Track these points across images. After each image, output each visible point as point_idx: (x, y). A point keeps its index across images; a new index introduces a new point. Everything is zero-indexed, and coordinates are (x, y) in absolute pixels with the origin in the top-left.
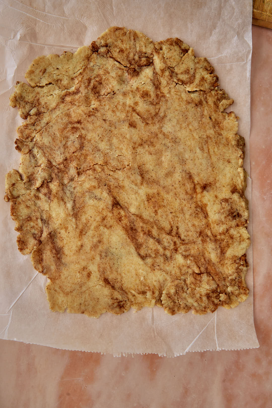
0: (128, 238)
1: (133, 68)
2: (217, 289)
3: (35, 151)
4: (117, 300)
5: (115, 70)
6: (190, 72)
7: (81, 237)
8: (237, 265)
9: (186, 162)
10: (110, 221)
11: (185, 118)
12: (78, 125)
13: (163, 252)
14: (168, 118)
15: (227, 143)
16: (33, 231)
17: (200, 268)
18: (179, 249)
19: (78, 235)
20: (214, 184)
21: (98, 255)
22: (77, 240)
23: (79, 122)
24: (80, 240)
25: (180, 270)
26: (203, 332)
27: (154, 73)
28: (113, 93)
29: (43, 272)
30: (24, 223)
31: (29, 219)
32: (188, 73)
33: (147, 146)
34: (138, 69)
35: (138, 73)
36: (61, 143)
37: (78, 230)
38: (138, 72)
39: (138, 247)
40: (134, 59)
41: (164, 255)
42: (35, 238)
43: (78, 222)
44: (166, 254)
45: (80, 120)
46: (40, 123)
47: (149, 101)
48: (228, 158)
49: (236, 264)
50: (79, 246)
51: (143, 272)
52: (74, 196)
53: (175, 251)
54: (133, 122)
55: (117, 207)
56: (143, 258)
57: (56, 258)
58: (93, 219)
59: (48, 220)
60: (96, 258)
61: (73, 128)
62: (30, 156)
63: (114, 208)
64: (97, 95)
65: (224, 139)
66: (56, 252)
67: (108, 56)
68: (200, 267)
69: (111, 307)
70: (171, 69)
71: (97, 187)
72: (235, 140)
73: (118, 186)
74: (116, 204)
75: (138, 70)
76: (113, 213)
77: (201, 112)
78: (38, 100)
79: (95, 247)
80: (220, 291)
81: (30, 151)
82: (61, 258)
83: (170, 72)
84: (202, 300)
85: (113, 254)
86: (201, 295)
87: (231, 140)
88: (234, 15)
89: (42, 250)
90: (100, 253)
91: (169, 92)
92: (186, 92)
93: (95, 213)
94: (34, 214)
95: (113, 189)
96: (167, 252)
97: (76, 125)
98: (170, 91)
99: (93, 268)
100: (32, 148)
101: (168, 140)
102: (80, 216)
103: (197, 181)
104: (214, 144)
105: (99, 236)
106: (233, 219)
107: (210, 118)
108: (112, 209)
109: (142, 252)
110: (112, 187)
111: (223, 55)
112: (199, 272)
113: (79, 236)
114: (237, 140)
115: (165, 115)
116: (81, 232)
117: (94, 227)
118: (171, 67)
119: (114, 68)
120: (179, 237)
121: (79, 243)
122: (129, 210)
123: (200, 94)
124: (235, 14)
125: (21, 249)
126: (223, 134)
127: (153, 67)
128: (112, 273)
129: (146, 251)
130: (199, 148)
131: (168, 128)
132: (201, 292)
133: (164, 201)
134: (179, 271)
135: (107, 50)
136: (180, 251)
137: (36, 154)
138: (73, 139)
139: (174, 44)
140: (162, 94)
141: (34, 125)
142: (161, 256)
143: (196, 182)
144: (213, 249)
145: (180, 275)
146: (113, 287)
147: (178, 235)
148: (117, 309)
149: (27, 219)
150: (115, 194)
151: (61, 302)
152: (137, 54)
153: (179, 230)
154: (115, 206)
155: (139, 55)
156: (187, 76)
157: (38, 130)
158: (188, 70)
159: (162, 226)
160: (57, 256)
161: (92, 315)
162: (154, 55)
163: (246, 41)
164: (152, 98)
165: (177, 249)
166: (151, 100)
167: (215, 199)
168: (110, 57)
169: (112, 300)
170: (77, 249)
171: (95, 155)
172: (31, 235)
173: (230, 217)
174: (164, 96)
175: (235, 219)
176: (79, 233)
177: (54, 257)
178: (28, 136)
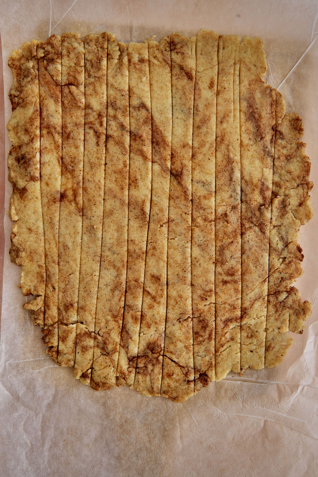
0: (163, 131)
1: (155, 353)
2: (48, 64)
3: (280, 246)
4: (177, 52)
5: (177, 350)
6: (81, 348)
7: (223, 134)
9: (87, 230)
10: (185, 154)
11: (87, 288)
12: (226, 278)
13: (117, 113)
14: (109, 288)
15: (31, 254)
16: (283, 143)
17: (70, 92)
18: (96, 117)
19: (226, 136)
20: (50, 201)
21: (201, 110)
22: (228, 130)
23: (225, 282)
24: (224, 129)
25: (95, 90)
26: (67, 10)
27: (127, 347)
28: (181, 320)
29: (271, 90)
30: (295, 153)
31: (289, 158)
32: (83, 348)
33: (137, 251)
34: (148, 353)
35: (148, 347)
36: (248, 256)
37: (226, 142)
38: (149, 349)
39: (149, 120)
40: (153, 365)
41: (116, 110)
42: (281, 134)
43: (227, 153)
44: (113, 110)
45: (223, 285)
46: (275, 282)
47: (134, 311)
48: (32, 235)
49: (22, 97)
50: (225, 121)
51: (143, 88)
52: (231, 186)
53: (101, 114)
54: (156, 282)
55: (177, 171)
56: (143, 106)
57: (254, 108)
58: (207, 156)
59: (264, 155)
60: (203, 106)
61: (232, 275)
62: (288, 239)
63: (180, 170)
64: (201, 318)
65: (36, 260)
66: (254, 115)
67: (186, 369)
68: (69, 94)
69: (185, 43)
70: (105, 353)
71: (202, 197)
72: (21, 257)
73: (175, 199)
74: (178, 176)
75: (148, 351)
76: (182, 164)
77: (66, 295)
78: (276, 311)
79: (205, 121)
80: (44, 61)
81: (286, 245)
82: (248, 107)
83: (106, 349)
84: (67, 49)
85: (182, 111)
86: (68, 56)
87: (27, 258)
88: (24, 422)
89: (272, 118)
90: (197, 112)
91: (107, 322)
92: (86, 322)
93: (203, 164)
94: (283, 163)
95: (182, 195)
96: (112, 113)
97: (229, 278)
98: (106, 323)
99: (207, 94)
100: (284, 250)
101: (109, 259)
102: (224, 160)
103: (71, 205)
104: (49, 253)
105: (200, 135)
106: (25, 154)
107: (54, 288)
108: (182, 169)
109: (144, 112)
110: (183, 198)
111: (37, 371)
112: (70, 86)
113: (225, 135)
114: (19, 258)
115: (113, 292)
116: (222, 140)
117: (205, 146)
118: (105, 355)
119: (179, 353)
120: (96, 132)
121: (225, 125)
122: (160, 167)
123: (67, 319)
124: (22, 423)
125: (298, 119)
126: (37, 267)
127: (129, 355)
128: (183, 87)
129: (139, 114)
130: (69, 248)
131: (109, 275)
132: (68, 60)
133: (115, 179)
134: (96, 88)
135: (188, 376)
136: (95, 113)
137: (279, 242)
138: (233, 260)
139: (101, 384)
140: (116, 320)
141: (282, 278)
142: (120, 108)
143: (73, 204)
144: (52, 116)
145: (95, 83)
146: (182, 68)
147: (97, 135)
148: (176, 40)
149: (291, 158)
150: (179, 188)
151: (247, 51)
152: (150, 372)
153: (96, 141)
154: (179, 174)
155: (146, 370)
156: (85, 343)
157: (277, 273)
158: (83, 351)
159: (118, 147)
160: (253, 110)
161: (209, 34)
162: (126, 370)
163: (7, 390)
164: (130, 315)
165: (98, 117)
166: (131, 311)
167: (49, 182)
168: (183, 367)
169: (184, 52)
170: (227, 119)
171: (205, 239)
172: (286, 138)
173: (28, 157)
174: (115, 317)
175: (22, 155)
176: (225, 139)
177: (257, 109)
178: (290, 265)
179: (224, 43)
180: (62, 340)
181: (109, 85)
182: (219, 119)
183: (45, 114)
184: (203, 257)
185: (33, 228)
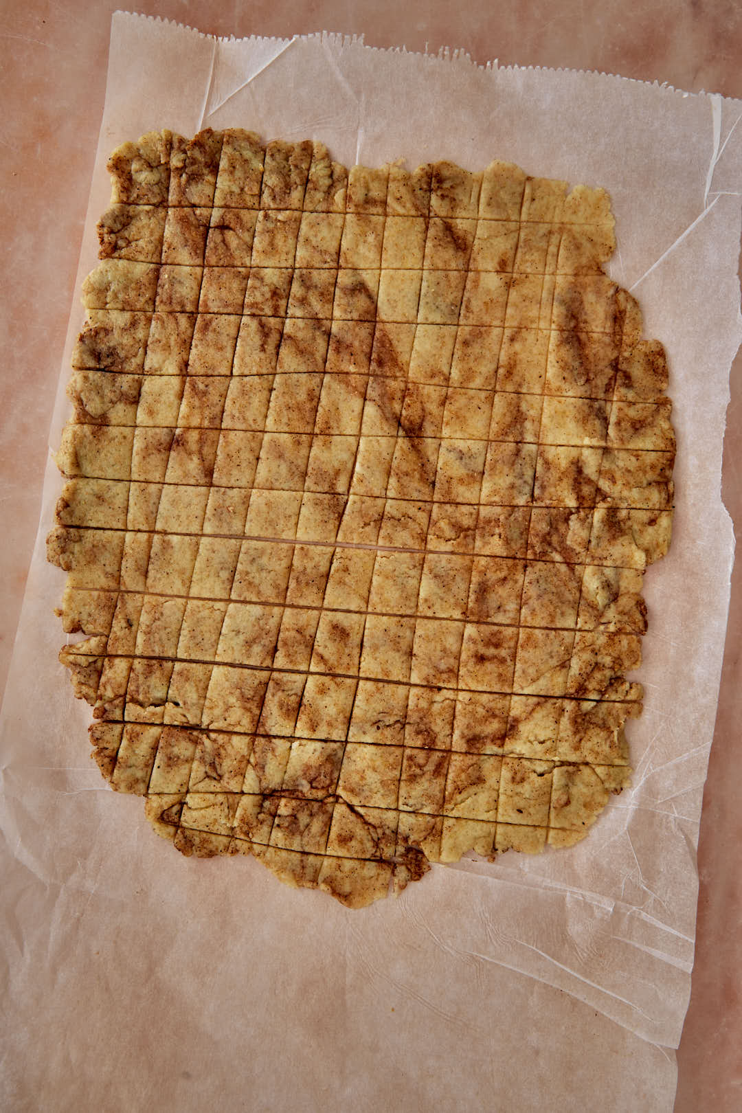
0: (395, 342)
1: (316, 788)
2: (189, 183)
3: (601, 599)
4: (442, 195)
5: (365, 788)
6: (166, 760)
7: (512, 362)
8: (126, 234)
9: (214, 515)
10: (431, 392)
11: (196, 633)
12: (483, 650)
13: (310, 293)
14: (242, 637)
15: (95, 549)
16: (631, 395)
17: (224, 241)
18: (268, 295)
19: (518, 368)
20: (150, 446)
21: (474, 311)
22: (522, 356)
23: (481, 659)
24: (516, 353)
25: (273, 245)
27: (263, 768)
28: (381, 724)
29: (617, 290)
30: (651, 419)
31: (638, 426)
32: (170, 758)
33: (309, 570)
34: (302, 785)
35: (305, 774)
36: (534, 610)
37: (516, 378)
38: (306, 778)
39: (371, 317)
40: (311, 815)
41: (308, 288)
42: (627, 376)
43: (515, 400)
44: (303, 288)
45: (476, 663)
46: (581, 669)
47: (287, 693)
48: (102, 508)
49: (127, 236)
50: (519, 339)
51: (367, 253)
52: (516, 466)
53: (278, 291)
54: (338, 639)
55: (411, 423)
56: (359, 288)
57: (580, 320)
58: (476, 402)
59: (589, 415)
60: (480, 303)
61: (497, 646)
62: (619, 587)
63: (419, 421)
64: (423, 727)
65: (103, 562)
66: (579, 334)
67: (380, 831)
68: (222, 244)
69: (461, 179)
70: (214, 775)
71: (454, 482)
72: (73, 554)
73: (402, 475)
74: (413, 432)
75: (304, 782)
76: (423, 410)
77: (152, 640)
78: (575, 732)
79: (480, 332)
80: (181, 175)
81: (615, 597)
82: (567, 316)
83: (218, 767)
84: (229, 160)
85: (437, 307)
86: (232, 173)
87: (84, 556)
89: (613, 344)
90: (468, 314)
91: (228, 708)
92: (185, 703)
93: (468, 415)
94: (624, 434)
95: (415, 470)
96: (300, 293)
97: (491, 651)
98: (226, 710)
99: (492, 281)
100: (609, 607)
101: (251, 580)
102: (508, 414)
103: (191, 459)
104: (131, 551)
105: (466, 358)
106: (115, 349)
107: (130, 624)
108: (423, 420)
109: (361, 302)
110: (417, 476)
111: (66, 794)
112: (226, 232)
113: (515, 365)
114: (68, 554)
115: (250, 646)
116: (509, 374)
117: (474, 381)
118: (215, 779)
119: (368, 793)
120: (262, 325)
121: (517, 346)
122: (380, 411)
123: (147, 694)
125: (661, 353)
126: (102, 576)
127: (264, 784)
128: (445, 262)
129: (351, 302)
130: (172, 547)
131: (246, 614)
132: (230, 181)
133: (287, 421)
134: (276, 241)
135: (382, 847)
136: (266, 289)
137: (600, 591)
138: (501, 614)
139: (196, 841)
140: (248, 705)
141: (596, 664)
142: (316, 287)
143: (195, 459)
144: (180, 282)
145: (276, 232)
146: (448, 228)
147: (264, 331)
148: (446, 173)
149: (642, 427)
150: (412, 457)
151: (579, 211)
152: (302, 828)
153: (261, 343)
154: (416, 427)
155: (296, 824)
156: (176, 750)
157: (589, 652)
158: (168, 766)
159: (302, 360)
160: (578, 323)
161: (508, 169)
162: (254, 817)
164: (276, 699)
165: (272, 297)
166: (280, 693)
167: (156, 408)
168: (374, 827)
169: (456, 197)
170: (524, 333)
171: (449, 566)
172: (636, 385)
173: (122, 354)
174: (244, 699)
175: (109, 348)
176: (515, 372)
177: (585, 322)
178: (616, 639)
179: (533, 190)
180: (128, 737)
181: (301, 239)
182: (508, 332)
183: (166, 276)
184: (442, 599)
185: (106, 496)
